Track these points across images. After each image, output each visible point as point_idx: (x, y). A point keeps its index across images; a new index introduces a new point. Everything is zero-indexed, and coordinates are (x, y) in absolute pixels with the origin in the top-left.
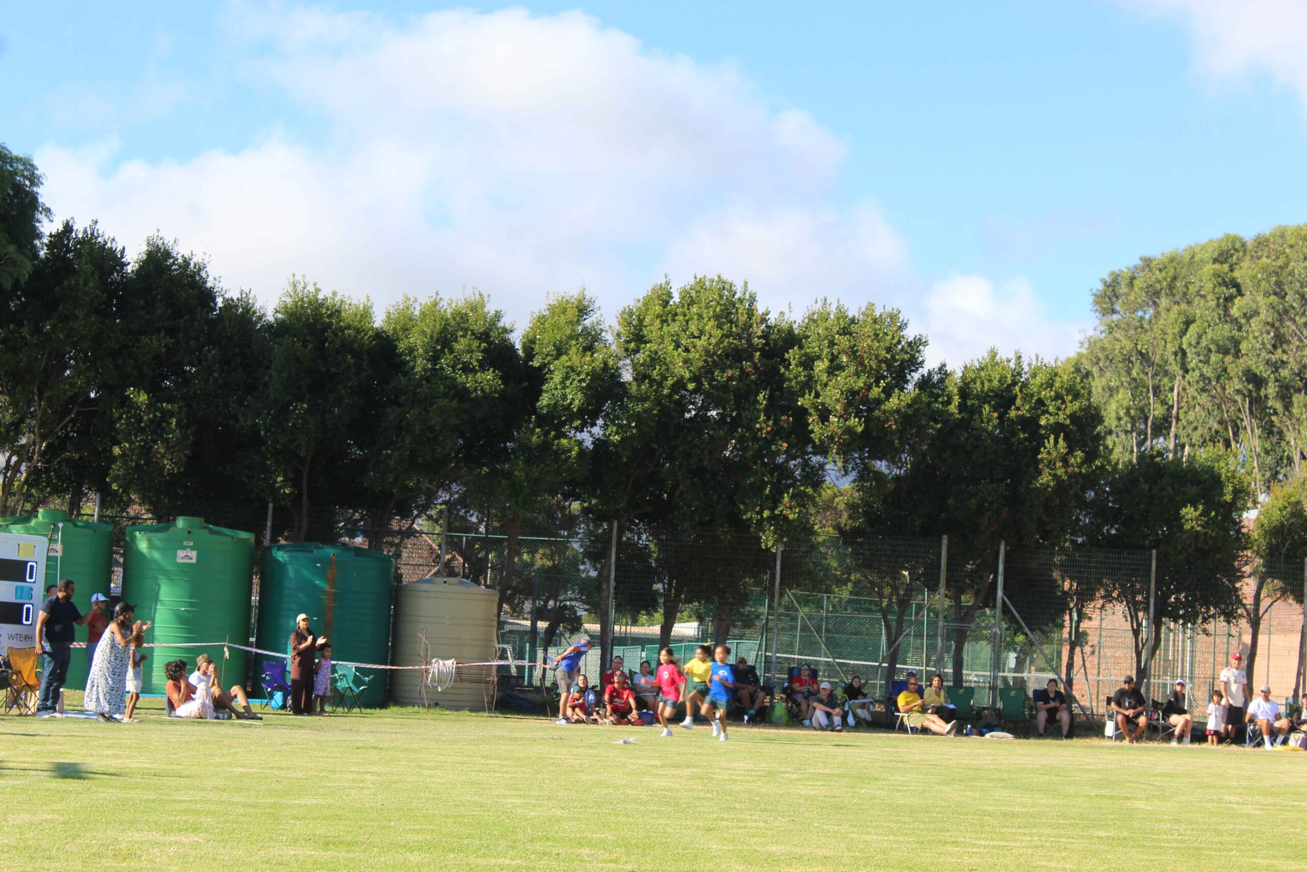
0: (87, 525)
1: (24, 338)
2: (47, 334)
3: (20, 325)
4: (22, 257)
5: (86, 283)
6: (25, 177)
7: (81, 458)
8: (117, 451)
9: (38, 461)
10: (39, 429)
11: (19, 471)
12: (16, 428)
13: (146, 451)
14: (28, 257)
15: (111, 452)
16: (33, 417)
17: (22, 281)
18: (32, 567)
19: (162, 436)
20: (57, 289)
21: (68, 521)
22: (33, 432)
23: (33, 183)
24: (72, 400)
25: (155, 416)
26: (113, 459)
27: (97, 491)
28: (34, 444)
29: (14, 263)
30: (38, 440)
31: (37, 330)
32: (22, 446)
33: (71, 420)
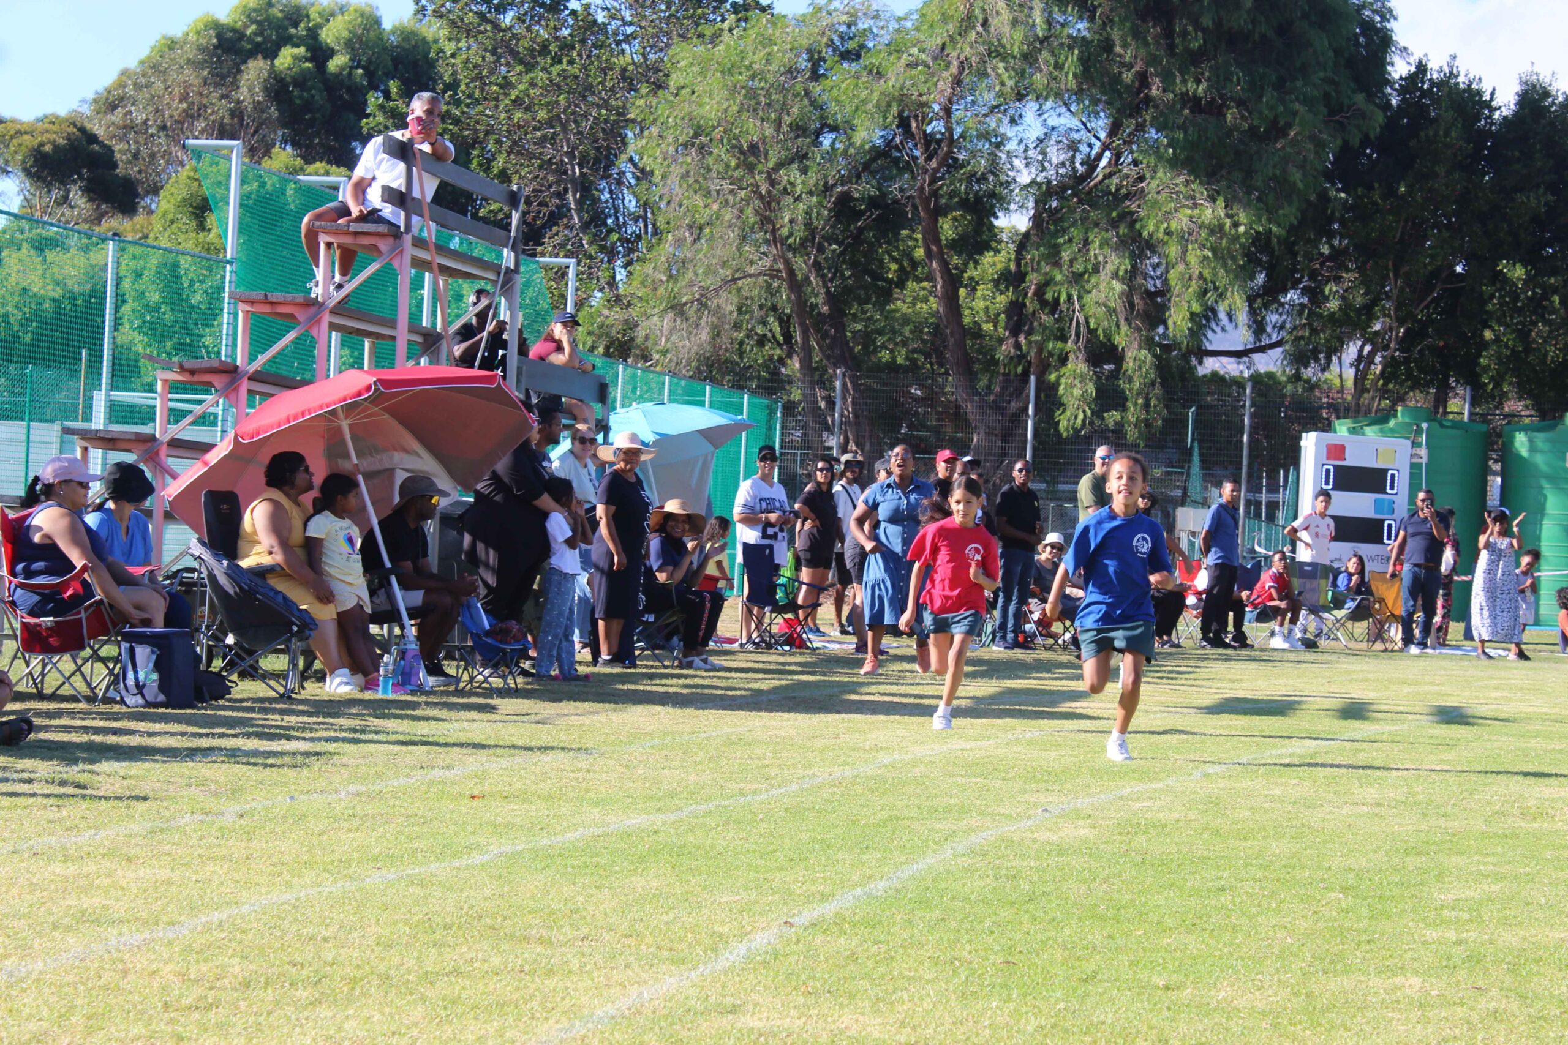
0: (1457, 425)
1: (1375, 203)
2: (1403, 197)
3: (1370, 188)
4: (1372, 107)
5: (1446, 135)
6: (1375, 12)
7: (1446, 346)
8: (1488, 334)
9: (1396, 350)
10: (1396, 312)
11: (1373, 362)
12: (1368, 312)
13: (1523, 335)
14: (1378, 106)
15: (1482, 336)
16: (1388, 298)
17: (1372, 135)
18: (1393, 476)
19: (1543, 317)
20: (1413, 143)
21: (1434, 420)
22: (1389, 316)
23: (1383, 18)
24: (1434, 274)
25: (1534, 293)
26: (1484, 345)
27: (1467, 383)
28: (1391, 329)
29: (1363, 115)
30: (1395, 325)
31: (1391, 192)
32: (1377, 333)
33: (1434, 300)
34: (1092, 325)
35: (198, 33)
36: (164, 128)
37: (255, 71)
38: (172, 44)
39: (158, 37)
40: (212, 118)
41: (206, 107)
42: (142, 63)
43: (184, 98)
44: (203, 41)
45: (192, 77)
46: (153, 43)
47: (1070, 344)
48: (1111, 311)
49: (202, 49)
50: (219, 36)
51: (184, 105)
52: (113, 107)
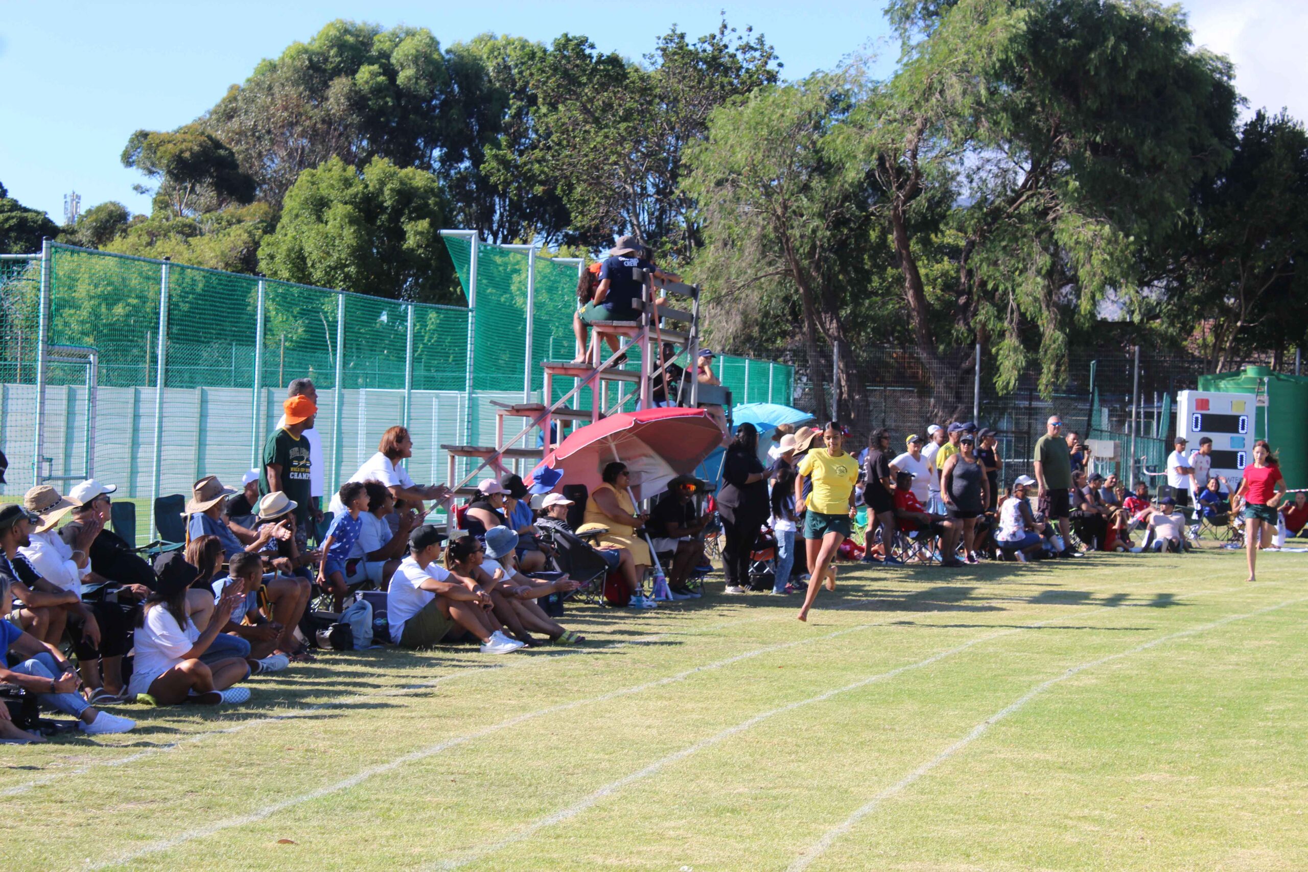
2: (1248, 211)
7: (1281, 318)
10: (1244, 294)
18: (1243, 420)
21: (1273, 375)
27: (1297, 346)
28: (1240, 307)
33: (1272, 285)
34: (1023, 310)
35: (292, 57)
36: (269, 132)
37: (339, 87)
38: (273, 67)
39: (259, 61)
40: (307, 123)
41: (300, 114)
42: (249, 81)
43: (286, 108)
44: (298, 63)
45: (292, 92)
46: (255, 66)
47: (1006, 324)
48: (1036, 300)
49: (296, 70)
50: (310, 60)
51: (285, 114)
52: (230, 117)
